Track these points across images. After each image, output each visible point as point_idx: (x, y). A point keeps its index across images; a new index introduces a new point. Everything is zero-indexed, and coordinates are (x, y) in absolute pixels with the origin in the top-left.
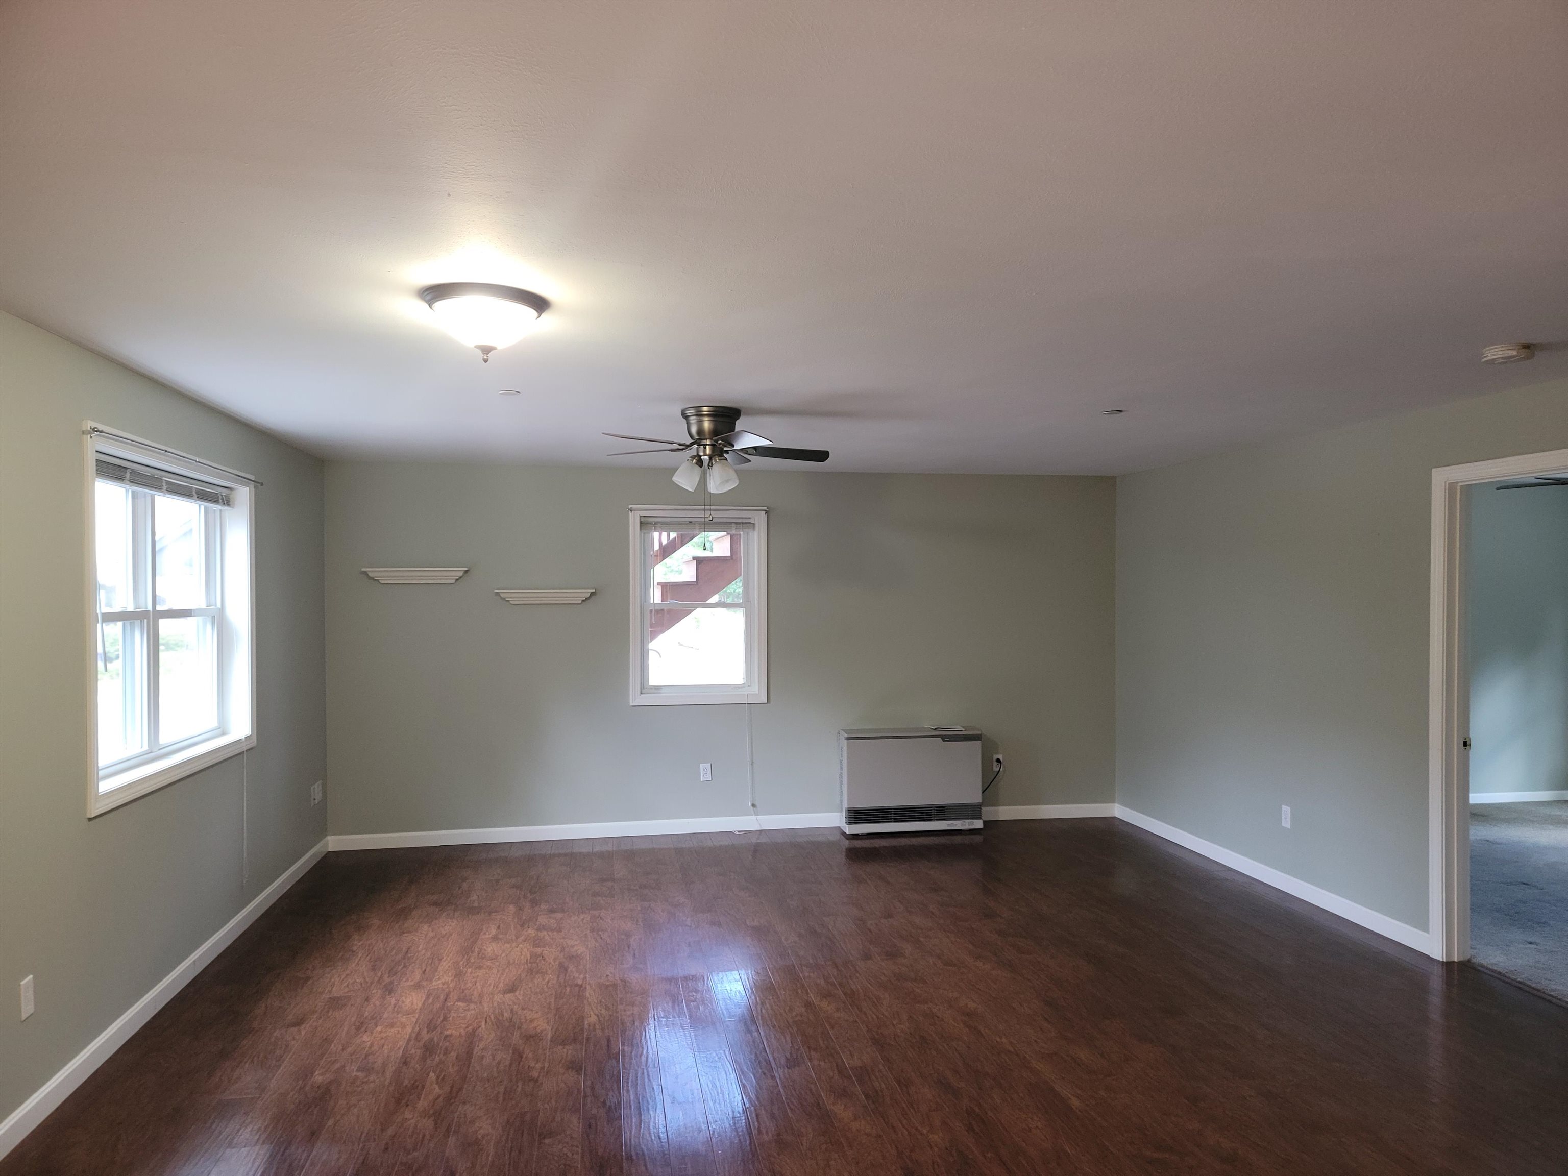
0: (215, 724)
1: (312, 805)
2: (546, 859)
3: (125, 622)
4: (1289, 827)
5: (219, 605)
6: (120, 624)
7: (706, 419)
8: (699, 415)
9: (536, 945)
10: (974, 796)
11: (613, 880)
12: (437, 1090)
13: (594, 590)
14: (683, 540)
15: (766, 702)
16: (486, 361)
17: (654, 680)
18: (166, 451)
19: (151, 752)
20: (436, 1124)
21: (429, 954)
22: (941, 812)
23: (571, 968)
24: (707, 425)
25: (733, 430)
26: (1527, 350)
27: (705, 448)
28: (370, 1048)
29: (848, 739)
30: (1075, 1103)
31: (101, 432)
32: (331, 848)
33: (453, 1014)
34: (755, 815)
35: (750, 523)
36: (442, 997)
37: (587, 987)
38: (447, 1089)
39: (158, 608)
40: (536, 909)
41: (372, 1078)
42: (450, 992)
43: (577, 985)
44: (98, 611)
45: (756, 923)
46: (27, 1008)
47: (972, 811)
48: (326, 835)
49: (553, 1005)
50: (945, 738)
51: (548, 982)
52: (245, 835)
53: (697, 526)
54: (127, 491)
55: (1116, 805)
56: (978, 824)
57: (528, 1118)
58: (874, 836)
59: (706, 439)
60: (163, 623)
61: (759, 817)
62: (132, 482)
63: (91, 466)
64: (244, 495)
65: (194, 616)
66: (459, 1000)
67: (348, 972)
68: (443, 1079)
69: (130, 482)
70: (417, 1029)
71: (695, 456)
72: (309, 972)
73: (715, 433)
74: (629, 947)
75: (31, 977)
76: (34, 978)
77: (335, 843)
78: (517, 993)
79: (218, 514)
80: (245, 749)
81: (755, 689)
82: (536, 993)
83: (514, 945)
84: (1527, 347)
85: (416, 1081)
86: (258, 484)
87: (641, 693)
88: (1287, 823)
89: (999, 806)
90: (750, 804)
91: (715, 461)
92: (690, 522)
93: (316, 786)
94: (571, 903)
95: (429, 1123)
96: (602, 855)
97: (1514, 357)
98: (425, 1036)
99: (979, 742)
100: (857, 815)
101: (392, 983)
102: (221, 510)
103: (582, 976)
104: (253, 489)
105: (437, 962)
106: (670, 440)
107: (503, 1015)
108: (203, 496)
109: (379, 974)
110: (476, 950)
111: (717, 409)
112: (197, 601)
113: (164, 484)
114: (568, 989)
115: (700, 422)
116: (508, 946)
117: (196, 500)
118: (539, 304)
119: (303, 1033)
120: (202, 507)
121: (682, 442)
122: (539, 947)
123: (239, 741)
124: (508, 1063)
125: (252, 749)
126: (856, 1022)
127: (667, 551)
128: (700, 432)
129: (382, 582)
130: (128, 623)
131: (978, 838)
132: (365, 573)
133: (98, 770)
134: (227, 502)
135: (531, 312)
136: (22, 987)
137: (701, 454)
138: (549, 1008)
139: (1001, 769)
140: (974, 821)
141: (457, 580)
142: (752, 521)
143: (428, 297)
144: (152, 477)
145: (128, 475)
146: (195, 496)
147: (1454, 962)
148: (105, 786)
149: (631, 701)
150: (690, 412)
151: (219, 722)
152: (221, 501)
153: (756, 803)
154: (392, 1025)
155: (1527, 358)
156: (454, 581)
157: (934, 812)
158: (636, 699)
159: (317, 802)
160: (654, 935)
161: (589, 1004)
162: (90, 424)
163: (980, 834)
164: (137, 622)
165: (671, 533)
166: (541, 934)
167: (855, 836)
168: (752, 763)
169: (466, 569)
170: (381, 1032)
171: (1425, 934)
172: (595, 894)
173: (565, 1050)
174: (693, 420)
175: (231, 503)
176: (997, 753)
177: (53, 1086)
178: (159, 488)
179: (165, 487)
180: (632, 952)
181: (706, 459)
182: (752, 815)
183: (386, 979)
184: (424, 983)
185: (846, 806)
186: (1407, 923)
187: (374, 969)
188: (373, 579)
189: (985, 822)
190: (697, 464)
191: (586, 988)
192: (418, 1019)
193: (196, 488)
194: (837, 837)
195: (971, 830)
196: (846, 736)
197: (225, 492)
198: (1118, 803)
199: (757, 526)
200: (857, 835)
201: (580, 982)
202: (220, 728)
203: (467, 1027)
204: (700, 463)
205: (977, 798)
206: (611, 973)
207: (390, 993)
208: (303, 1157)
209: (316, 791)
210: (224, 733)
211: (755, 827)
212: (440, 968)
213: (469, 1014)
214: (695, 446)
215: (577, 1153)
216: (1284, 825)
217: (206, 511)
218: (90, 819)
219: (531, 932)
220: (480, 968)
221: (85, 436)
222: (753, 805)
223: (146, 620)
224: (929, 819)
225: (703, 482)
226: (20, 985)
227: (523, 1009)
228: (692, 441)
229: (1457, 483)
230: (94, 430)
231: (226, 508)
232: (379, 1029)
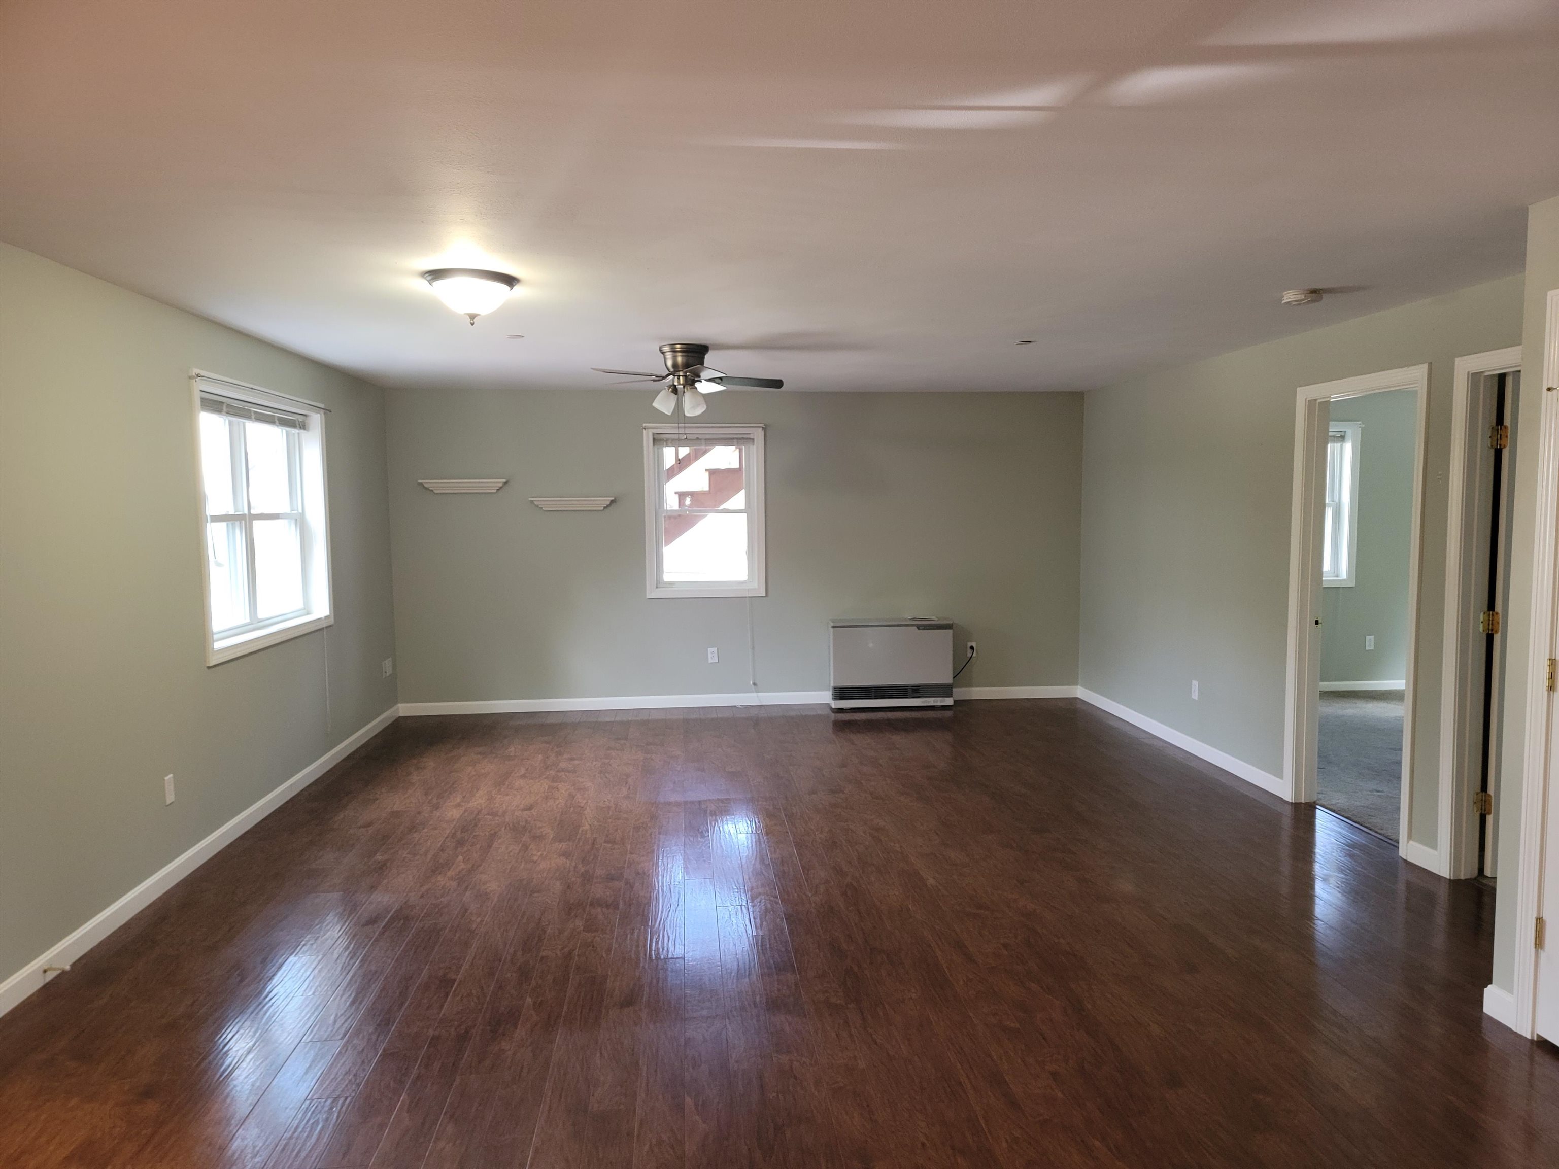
0: (301, 606)
1: (384, 677)
2: (575, 726)
3: (228, 522)
4: (1196, 699)
5: (300, 511)
6: (224, 524)
7: (679, 354)
8: (674, 351)
9: (553, 781)
10: (946, 678)
11: (626, 739)
12: (462, 866)
13: (613, 499)
14: (696, 456)
15: (764, 595)
16: (472, 324)
17: (667, 578)
18: (252, 389)
19: (252, 624)
20: (459, 884)
21: (470, 785)
22: (915, 691)
23: (578, 795)
24: (680, 359)
25: (702, 363)
26: (1314, 294)
27: (679, 379)
28: (418, 840)
29: (834, 627)
30: (931, 882)
31: (203, 377)
32: (402, 714)
33: (481, 823)
34: (756, 692)
35: (750, 439)
36: (476, 812)
37: (588, 808)
38: (470, 866)
39: (253, 512)
40: (560, 757)
41: (417, 858)
42: (482, 809)
43: (580, 807)
44: (207, 514)
45: (733, 770)
46: (170, 798)
47: (944, 690)
48: (396, 703)
49: (558, 818)
50: (919, 627)
51: (558, 804)
52: (327, 694)
53: (703, 442)
54: (225, 420)
55: (1079, 687)
56: (949, 701)
57: (525, 882)
58: (857, 710)
59: (680, 371)
60: (256, 524)
61: (760, 694)
62: (228, 413)
63: (197, 402)
64: (316, 420)
65: (281, 519)
66: (488, 814)
67: (406, 796)
68: (468, 860)
69: (227, 413)
70: (453, 831)
71: (671, 386)
72: (377, 796)
73: (686, 366)
74: (627, 783)
75: (171, 775)
76: (174, 777)
77: (405, 709)
78: (532, 811)
79: (296, 435)
80: (324, 625)
81: (755, 585)
82: (547, 811)
83: (537, 781)
84: (1314, 292)
85: (448, 860)
86: (327, 411)
87: (657, 587)
88: (1195, 696)
89: (971, 686)
90: (751, 683)
91: (687, 389)
92: (698, 438)
93: (387, 661)
94: (589, 754)
95: (454, 884)
96: (622, 723)
97: (1303, 300)
98: (459, 835)
99: (951, 631)
100: (842, 693)
101: (439, 803)
102: (299, 434)
103: (585, 801)
104: (323, 415)
105: (475, 790)
106: (649, 372)
107: (519, 824)
108: (284, 423)
109: (430, 798)
110: (507, 783)
111: (689, 346)
112: (283, 507)
113: (253, 414)
114: (572, 809)
115: (675, 357)
116: (531, 781)
117: (278, 426)
118: (509, 280)
119: (370, 832)
120: (284, 431)
121: (659, 374)
122: (556, 782)
123: (320, 619)
124: (517, 852)
125: (330, 626)
126: (787, 832)
127: (681, 464)
128: (675, 365)
129: (436, 491)
130: (230, 523)
131: (949, 714)
132: (421, 484)
133: (213, 634)
134: (303, 426)
135: (504, 287)
136: (166, 782)
137: (676, 383)
138: (555, 820)
139: (974, 655)
140: (946, 698)
141: (498, 489)
142: (751, 436)
143: (429, 278)
144: (243, 409)
145: (225, 408)
146: (277, 421)
147: (1302, 803)
148: (218, 645)
149: (647, 595)
150: (666, 349)
151: (304, 604)
152: (298, 425)
153: (757, 682)
154: (435, 829)
155: (1312, 301)
156: (495, 491)
157: (910, 691)
158: (652, 593)
159: (388, 675)
160: (648, 776)
161: (586, 818)
162: (196, 371)
163: (951, 710)
164: (237, 523)
165: (680, 448)
166: (560, 774)
167: (840, 711)
168: (753, 648)
169: (504, 480)
170: (426, 833)
171: (1278, 780)
172: (609, 748)
173: (561, 846)
174: (669, 355)
175: (306, 426)
176: (971, 641)
177: (190, 855)
178: (248, 417)
179: (253, 417)
180: (628, 787)
181: (680, 388)
182: (753, 692)
183: (435, 801)
184: (463, 804)
185: (832, 685)
186: (1270, 773)
187: (426, 794)
188: (427, 489)
189: (955, 701)
190: (672, 392)
191: (586, 809)
192: (455, 825)
193: (278, 417)
194: (827, 712)
195: (942, 706)
196: (832, 624)
197: (301, 418)
198: (1082, 686)
199: (755, 440)
200: (842, 709)
201: (582, 805)
202: (305, 609)
203: (491, 831)
204: (675, 390)
205: (949, 680)
206: (608, 800)
207: (437, 809)
208: (364, 900)
209: (388, 665)
210: (308, 614)
211: (756, 703)
212: (477, 795)
213: (493, 822)
214: (671, 377)
215: (555, 901)
216: (1193, 697)
217: (288, 434)
218: (209, 668)
219: (552, 773)
220: (507, 795)
221: (191, 381)
222: (755, 684)
223: (243, 522)
224: (905, 696)
225: (679, 407)
226: (164, 780)
227: (535, 821)
228: (668, 372)
229: (1316, 400)
230: (198, 376)
231: (302, 431)
232: (425, 830)
